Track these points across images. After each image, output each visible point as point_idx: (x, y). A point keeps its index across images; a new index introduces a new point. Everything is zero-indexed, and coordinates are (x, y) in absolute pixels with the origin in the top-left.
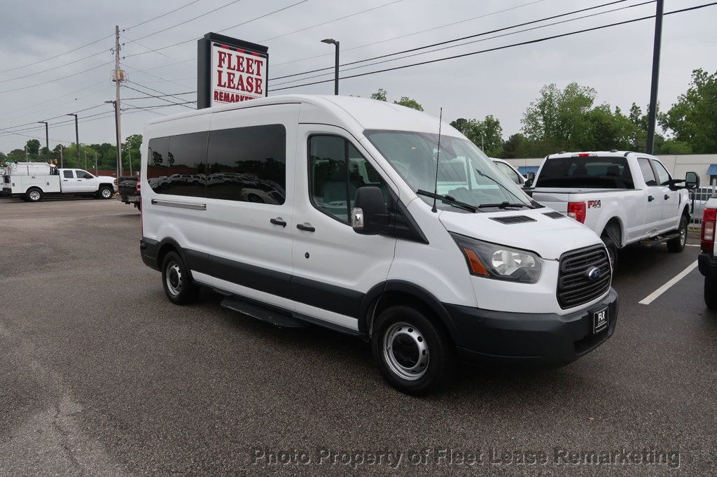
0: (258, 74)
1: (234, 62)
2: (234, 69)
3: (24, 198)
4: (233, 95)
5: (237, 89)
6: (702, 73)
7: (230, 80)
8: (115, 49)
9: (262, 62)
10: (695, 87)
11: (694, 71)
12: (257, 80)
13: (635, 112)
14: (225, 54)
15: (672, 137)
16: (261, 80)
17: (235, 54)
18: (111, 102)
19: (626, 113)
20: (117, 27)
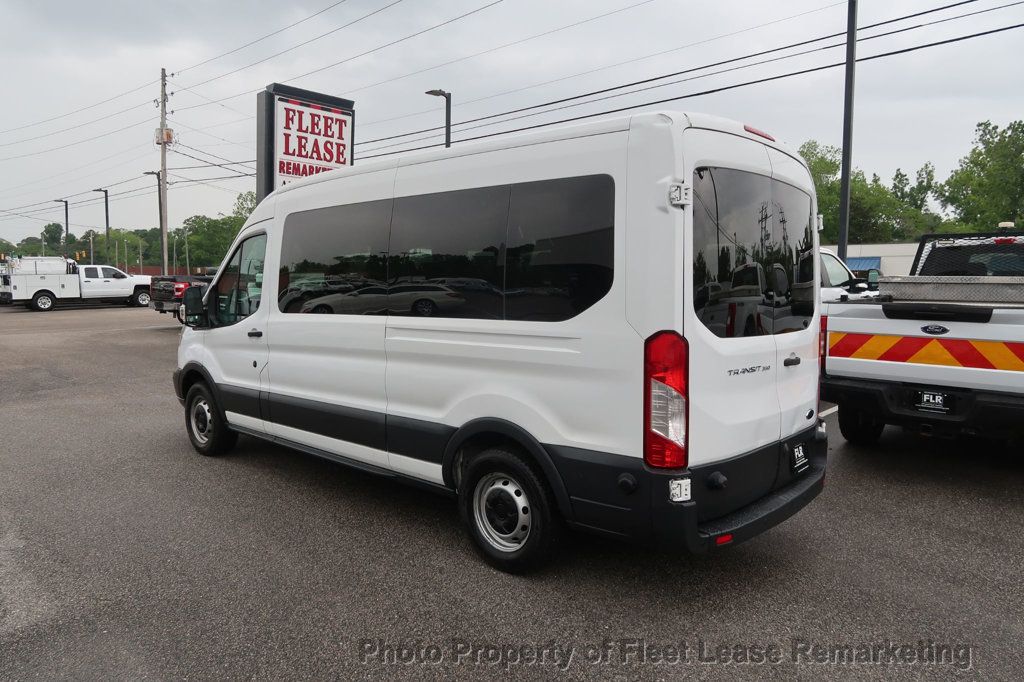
0: (340, 137)
1: (307, 122)
2: (306, 131)
3: (30, 306)
4: (305, 166)
5: (312, 157)
6: (990, 128)
7: (301, 146)
8: (160, 100)
9: (345, 122)
10: (981, 147)
11: (979, 125)
12: (339, 145)
13: (900, 181)
14: (294, 111)
15: (952, 216)
16: (344, 146)
17: (307, 111)
18: (153, 173)
19: (887, 183)
20: (163, 70)
